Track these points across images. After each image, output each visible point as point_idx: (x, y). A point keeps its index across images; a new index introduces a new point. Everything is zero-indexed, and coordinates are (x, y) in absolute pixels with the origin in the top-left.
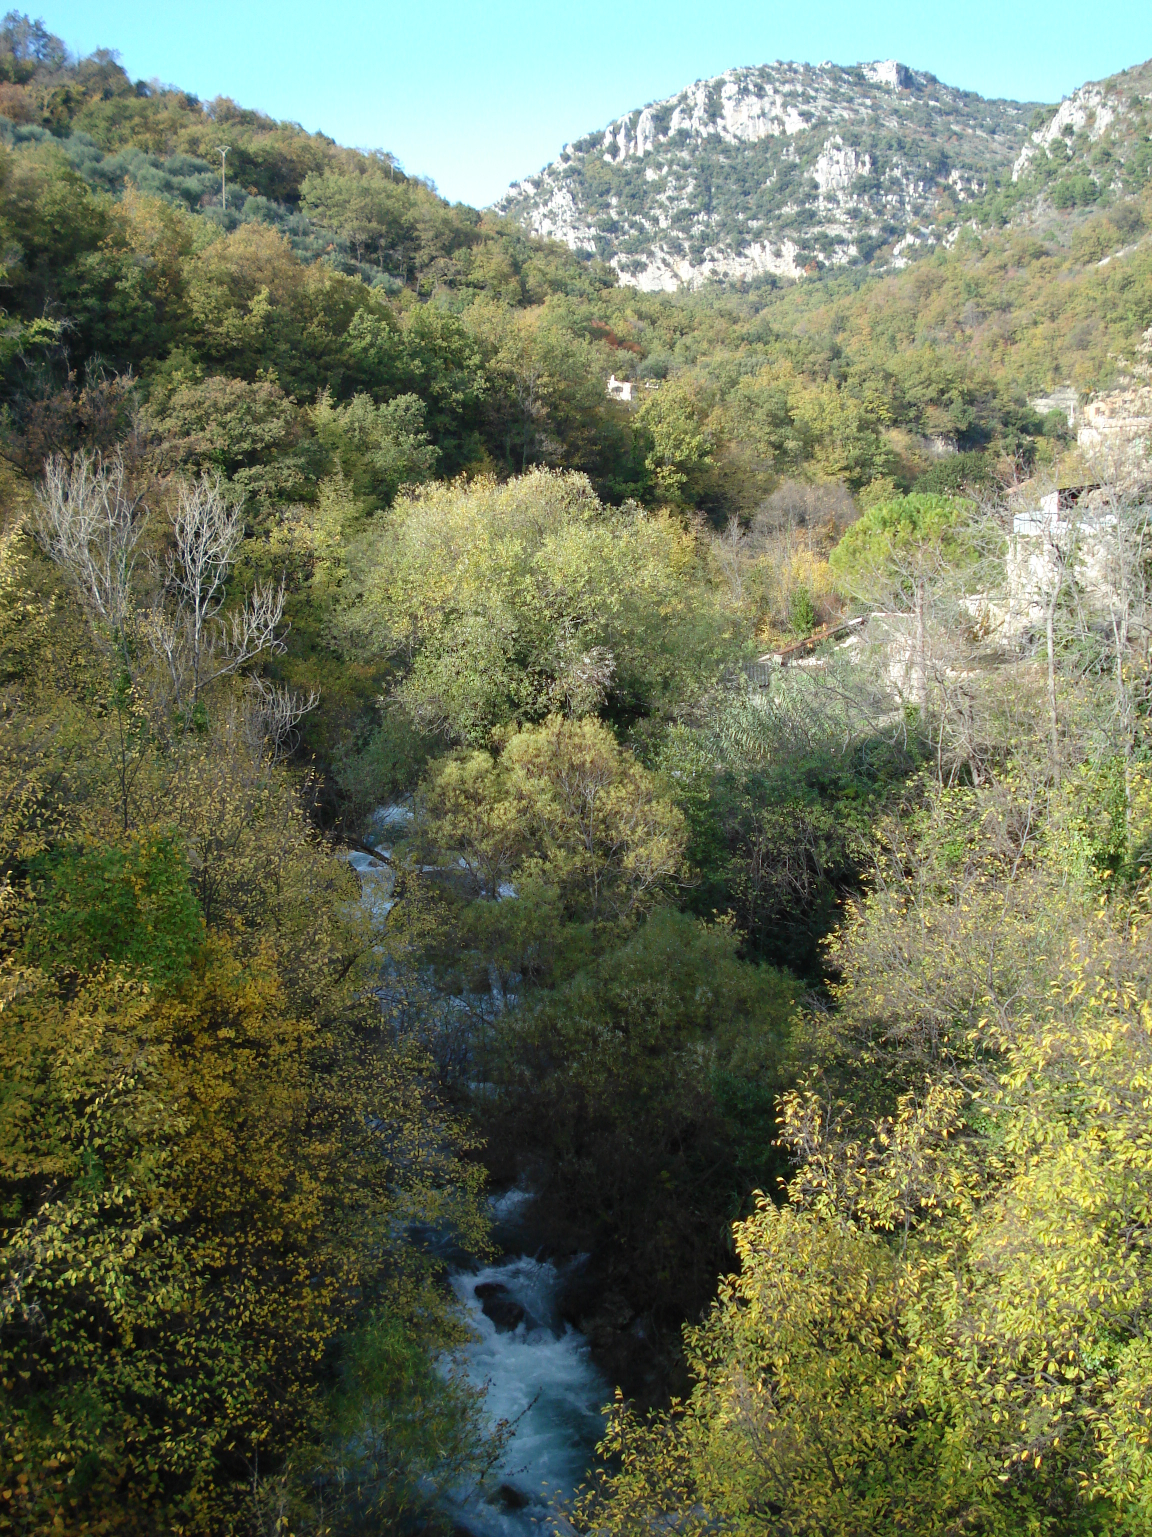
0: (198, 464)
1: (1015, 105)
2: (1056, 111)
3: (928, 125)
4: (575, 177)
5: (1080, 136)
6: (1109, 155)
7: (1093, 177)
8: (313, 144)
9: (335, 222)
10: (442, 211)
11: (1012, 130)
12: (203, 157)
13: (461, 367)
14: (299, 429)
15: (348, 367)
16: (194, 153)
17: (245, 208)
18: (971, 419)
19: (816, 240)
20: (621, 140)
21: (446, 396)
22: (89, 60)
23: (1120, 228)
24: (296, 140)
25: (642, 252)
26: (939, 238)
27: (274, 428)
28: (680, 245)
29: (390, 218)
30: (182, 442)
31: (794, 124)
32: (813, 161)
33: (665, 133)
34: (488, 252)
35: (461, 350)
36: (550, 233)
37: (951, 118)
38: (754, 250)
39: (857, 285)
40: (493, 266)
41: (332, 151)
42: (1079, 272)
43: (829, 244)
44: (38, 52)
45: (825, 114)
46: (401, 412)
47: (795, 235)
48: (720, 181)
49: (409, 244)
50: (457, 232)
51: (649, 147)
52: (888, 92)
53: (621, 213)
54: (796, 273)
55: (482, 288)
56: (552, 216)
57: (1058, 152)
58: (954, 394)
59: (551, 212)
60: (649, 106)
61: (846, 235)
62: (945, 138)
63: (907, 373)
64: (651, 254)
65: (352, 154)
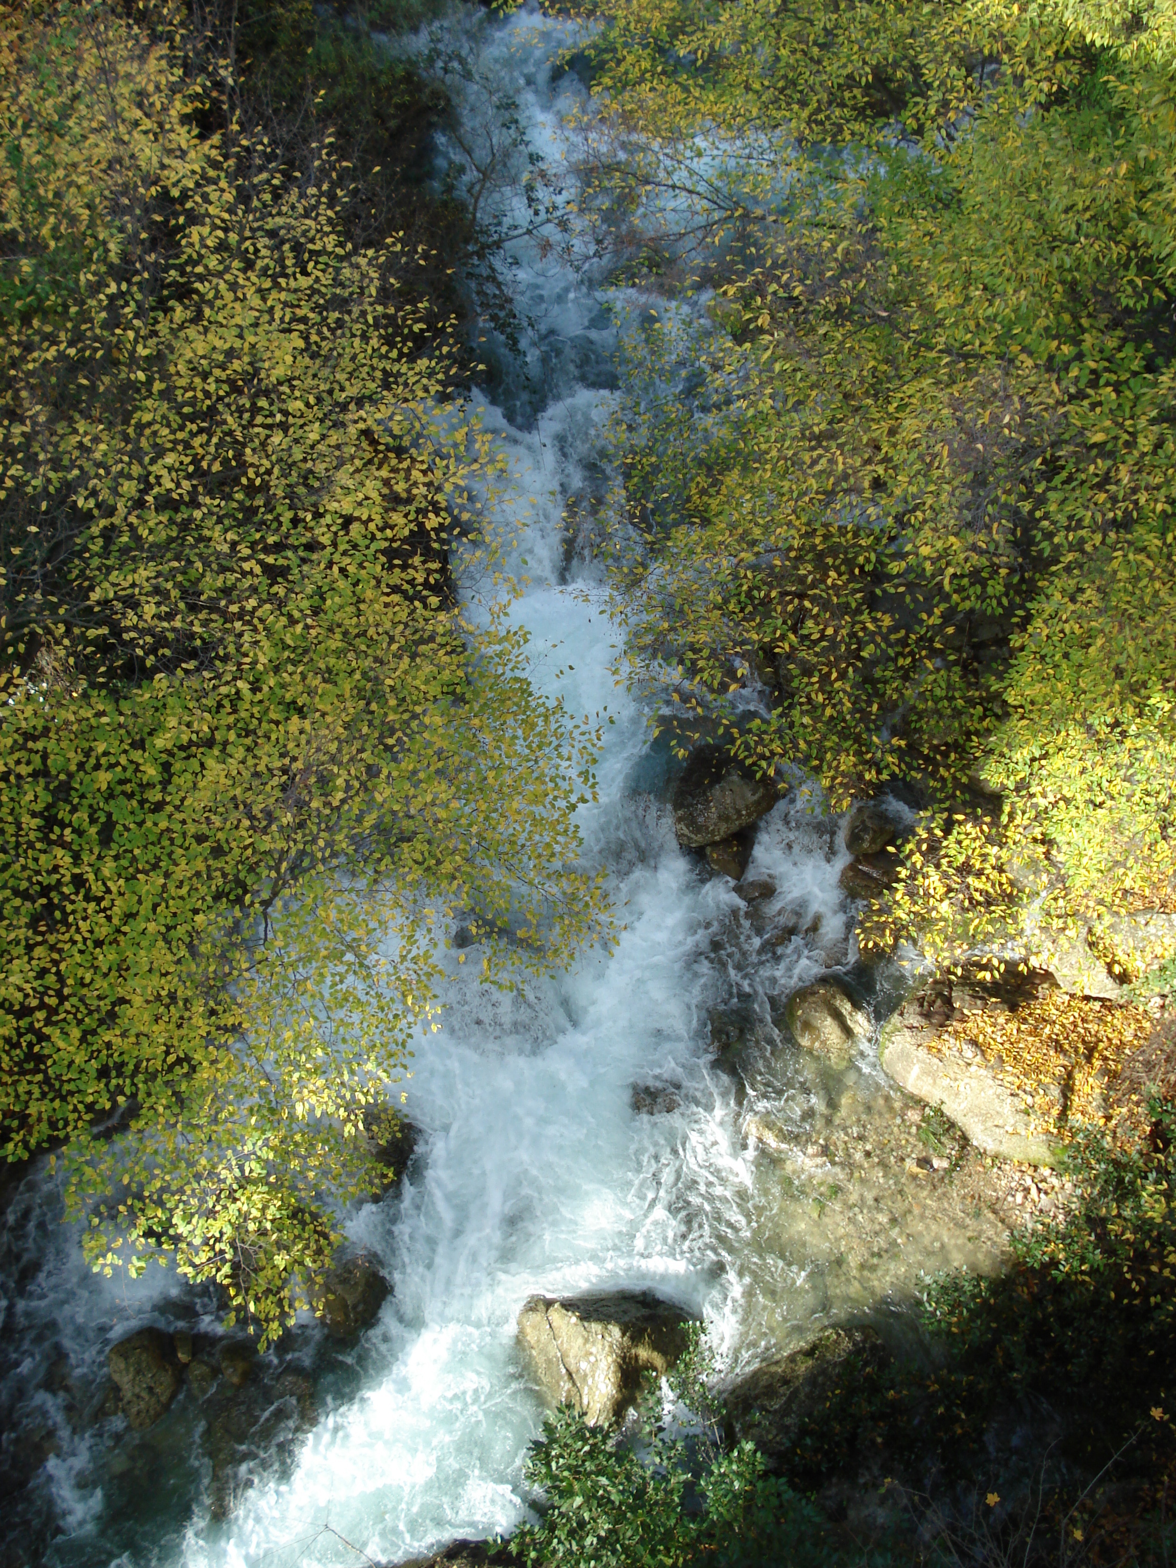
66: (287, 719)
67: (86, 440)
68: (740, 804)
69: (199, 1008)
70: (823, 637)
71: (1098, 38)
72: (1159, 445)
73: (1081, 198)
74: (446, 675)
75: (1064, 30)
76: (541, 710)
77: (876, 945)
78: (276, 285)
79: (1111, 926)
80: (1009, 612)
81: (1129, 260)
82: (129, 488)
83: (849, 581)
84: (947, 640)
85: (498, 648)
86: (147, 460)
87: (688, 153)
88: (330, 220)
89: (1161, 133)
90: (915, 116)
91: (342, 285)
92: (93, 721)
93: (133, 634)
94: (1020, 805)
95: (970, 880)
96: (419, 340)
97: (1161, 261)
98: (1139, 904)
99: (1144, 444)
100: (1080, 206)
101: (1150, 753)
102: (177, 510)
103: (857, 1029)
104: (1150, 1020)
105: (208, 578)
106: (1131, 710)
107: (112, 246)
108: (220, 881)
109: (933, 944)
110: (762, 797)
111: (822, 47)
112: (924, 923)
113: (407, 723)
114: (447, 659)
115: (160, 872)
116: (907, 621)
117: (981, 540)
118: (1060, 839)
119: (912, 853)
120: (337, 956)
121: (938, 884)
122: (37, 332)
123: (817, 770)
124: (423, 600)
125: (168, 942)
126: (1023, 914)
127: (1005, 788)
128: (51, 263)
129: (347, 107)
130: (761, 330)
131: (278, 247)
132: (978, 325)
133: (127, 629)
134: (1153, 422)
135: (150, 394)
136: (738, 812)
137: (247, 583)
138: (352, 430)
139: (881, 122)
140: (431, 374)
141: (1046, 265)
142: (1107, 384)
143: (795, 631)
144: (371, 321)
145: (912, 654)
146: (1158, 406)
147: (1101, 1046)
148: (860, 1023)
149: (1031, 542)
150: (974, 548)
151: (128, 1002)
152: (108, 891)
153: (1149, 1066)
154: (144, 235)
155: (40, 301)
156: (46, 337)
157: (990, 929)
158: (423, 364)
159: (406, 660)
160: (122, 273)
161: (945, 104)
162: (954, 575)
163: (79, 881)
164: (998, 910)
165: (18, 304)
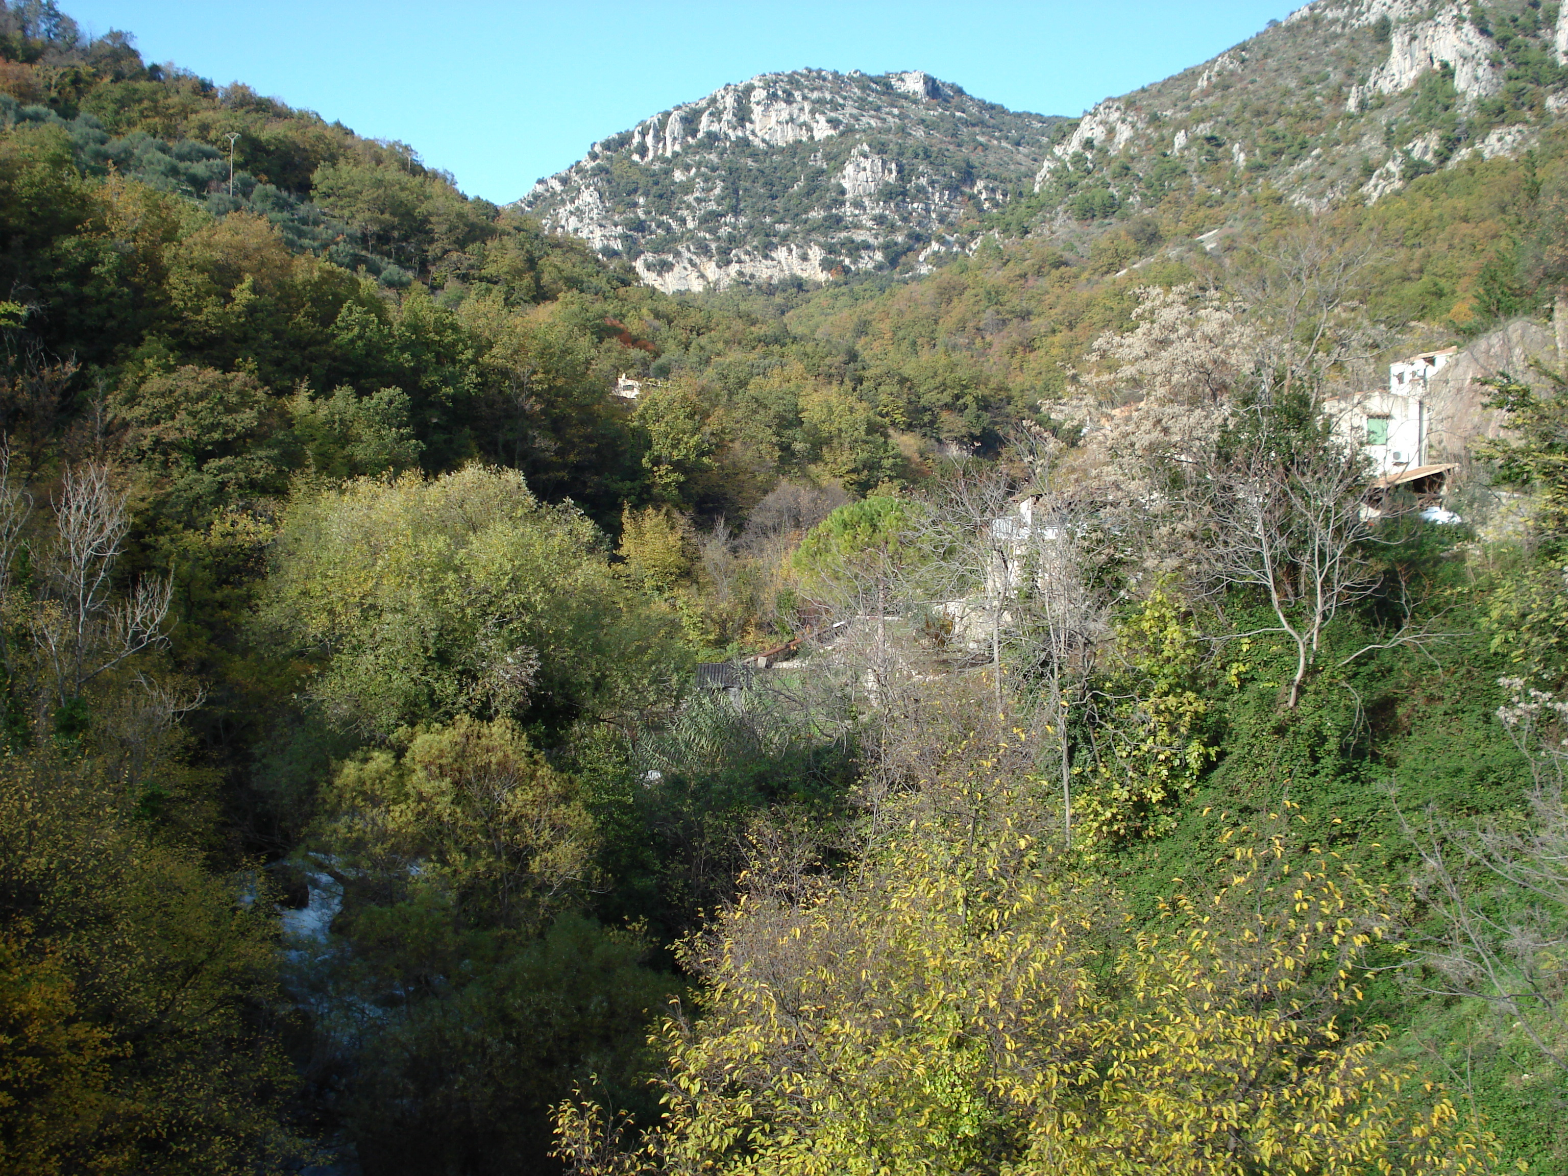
0: (165, 453)
1: (1040, 118)
2: (1078, 125)
3: (954, 135)
4: (603, 175)
5: (1100, 150)
6: (1128, 169)
7: (1113, 190)
8: (328, 134)
9: (346, 213)
10: (457, 205)
11: (1036, 143)
12: (213, 143)
13: (454, 362)
14: (275, 421)
15: (335, 359)
16: (204, 138)
17: (253, 196)
18: (985, 424)
19: (843, 245)
20: (649, 140)
21: (436, 390)
22: (101, 41)
23: (1138, 240)
24: (311, 129)
25: (669, 252)
26: (963, 246)
27: (247, 418)
28: (707, 246)
29: (402, 210)
30: (150, 432)
31: (822, 131)
32: (840, 167)
33: (694, 136)
34: (503, 247)
35: (454, 344)
36: (576, 230)
37: (977, 129)
38: (781, 254)
39: (882, 290)
40: (507, 262)
41: (349, 141)
42: (1097, 283)
43: (855, 249)
44: (49, 31)
45: (852, 121)
46: (384, 406)
47: (822, 240)
48: (748, 184)
49: (422, 237)
50: (472, 227)
51: (677, 148)
52: (915, 102)
53: (648, 213)
54: (822, 277)
55: (496, 283)
56: (578, 213)
57: (1079, 165)
58: (969, 399)
59: (578, 209)
60: (678, 108)
61: (871, 240)
62: (971, 148)
63: (922, 378)
64: (678, 254)
65: (370, 145)
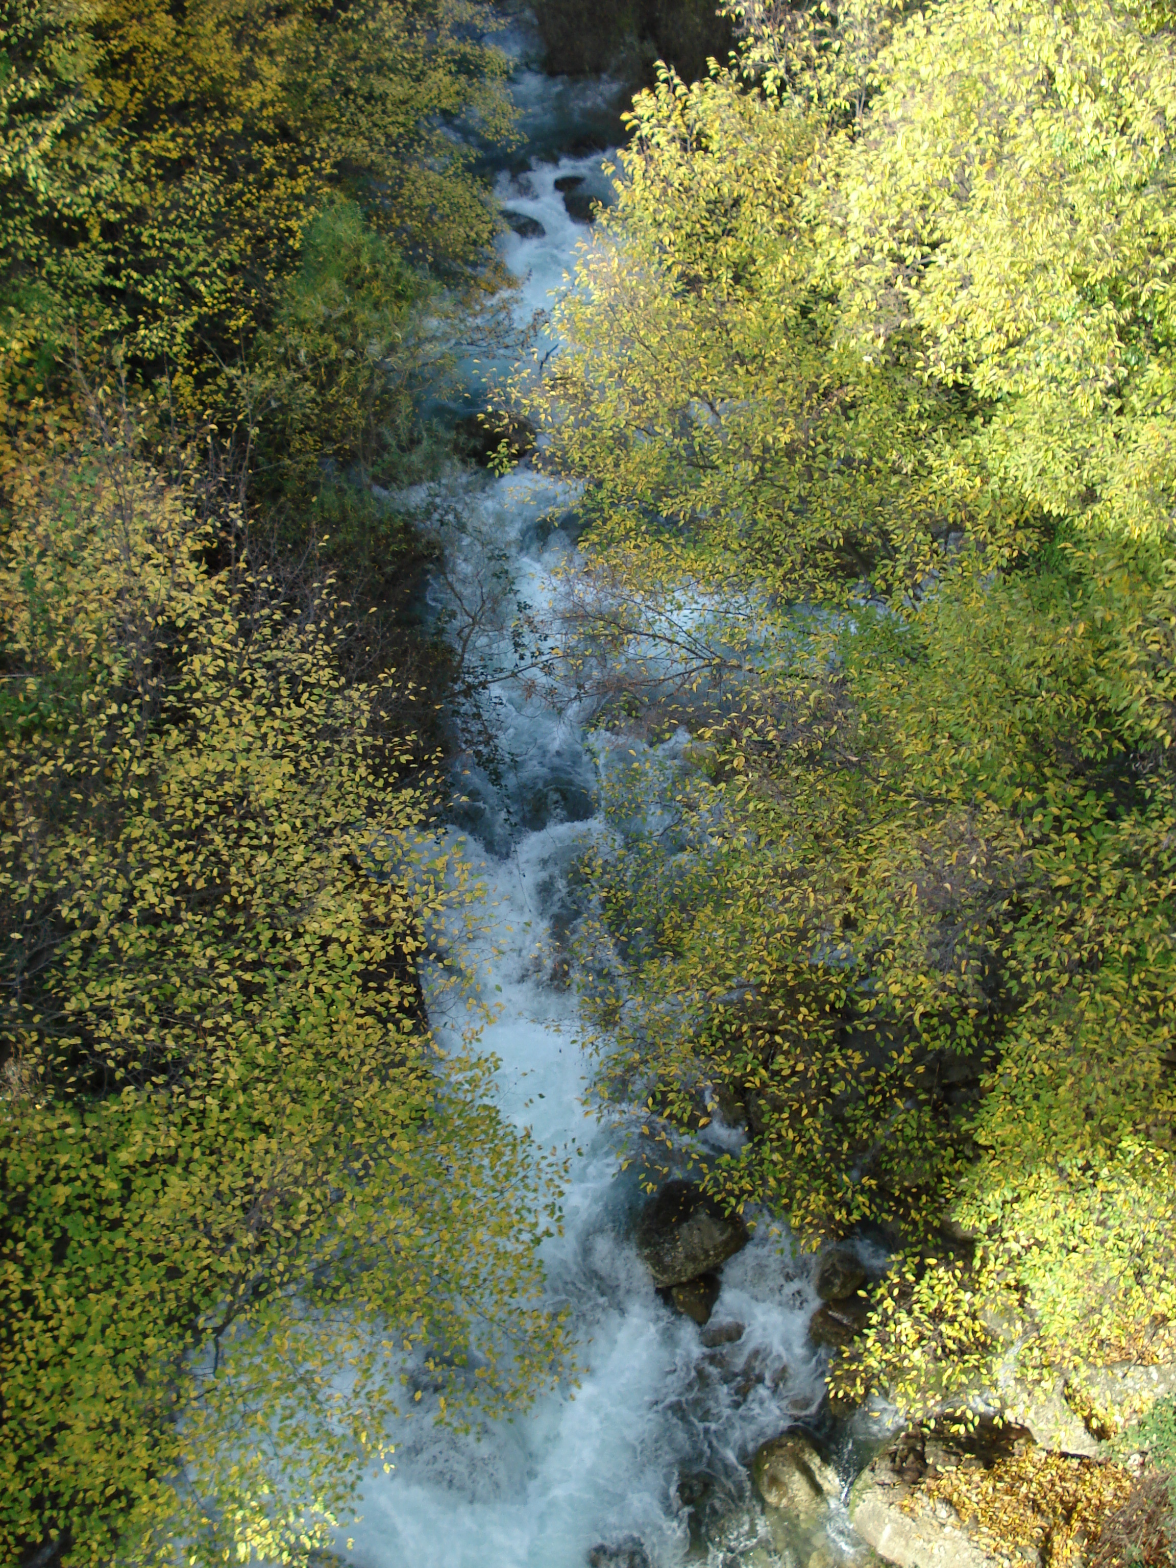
66: (252, 1139)
67: (76, 853)
68: (708, 1244)
69: (142, 1437)
70: (794, 1073)
71: (1056, 508)
72: (1123, 887)
73: (1041, 654)
74: (416, 1099)
75: (1023, 501)
76: (510, 1139)
77: (846, 1395)
78: (271, 713)
79: (1087, 1379)
80: (979, 1052)
81: (1089, 713)
82: (113, 901)
83: (820, 1017)
84: (916, 1078)
85: (469, 1074)
86: (132, 875)
87: (668, 607)
88: (326, 656)
89: (1116, 595)
90: (883, 577)
91: (334, 716)
92: (56, 1134)
93: (105, 1045)
94: (993, 1248)
95: (943, 1327)
96: (404, 769)
97: (1118, 714)
98: (1115, 1355)
99: (1108, 888)
100: (1041, 662)
101: (1122, 1196)
102: (157, 925)
103: (826, 1486)
104: (1131, 1479)
105: (184, 992)
106: (1102, 1152)
107: (116, 670)
108: (173, 1305)
109: (905, 1394)
110: (731, 1237)
111: (796, 513)
112: (896, 1372)
113: (374, 1147)
114: (416, 1083)
115: (112, 1292)
116: (879, 1059)
117: (950, 979)
118: (1033, 1285)
119: (883, 1298)
120: (288, 1388)
121: (910, 1331)
122: (37, 747)
123: (787, 1208)
124: (397, 1023)
125: (116, 1366)
126: (998, 1365)
127: (976, 1230)
128: (55, 683)
129: (346, 552)
130: (735, 772)
131: (274, 679)
132: (944, 772)
133: (99, 1041)
134: (1115, 866)
135: (140, 812)
136: (706, 1252)
137: (223, 998)
138: (337, 854)
139: (851, 582)
140: (415, 804)
141: (1009, 717)
142: (1071, 830)
143: (765, 1064)
144: (360, 750)
145: (882, 1092)
146: (1120, 851)
147: (1080, 1506)
148: (830, 1479)
149: (1000, 983)
150: (943, 987)
151: (68, 1427)
152: (57, 1310)
153: (1130, 1527)
154: (148, 661)
155: (42, 717)
156: (44, 753)
157: (964, 1379)
158: (407, 793)
159: (377, 1082)
160: (123, 694)
161: (912, 567)
162: (924, 1015)
163: (28, 1298)
164: (972, 1359)
165: (21, 720)
